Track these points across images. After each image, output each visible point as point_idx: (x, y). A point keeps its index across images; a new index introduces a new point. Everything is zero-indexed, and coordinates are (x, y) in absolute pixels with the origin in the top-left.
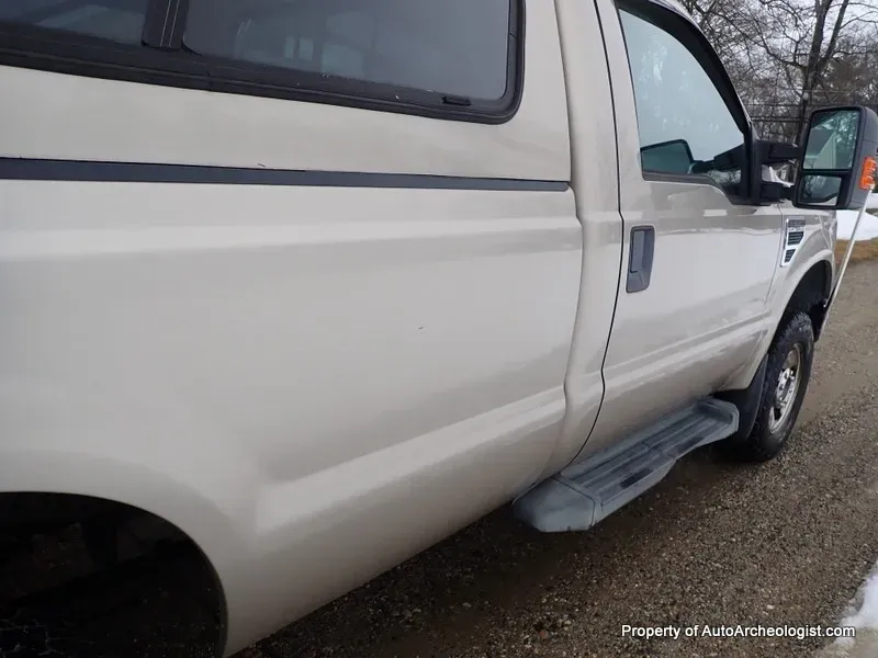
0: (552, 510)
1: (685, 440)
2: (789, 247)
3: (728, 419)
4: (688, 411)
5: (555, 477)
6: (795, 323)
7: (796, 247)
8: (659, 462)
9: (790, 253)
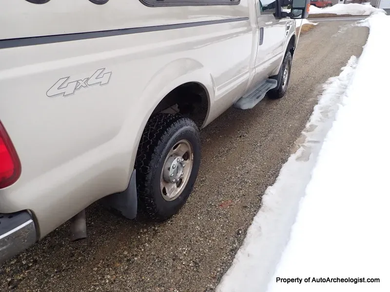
0: (245, 103)
1: (266, 89)
2: (287, 31)
3: (275, 83)
4: (264, 82)
5: (242, 97)
6: (287, 55)
7: (288, 31)
8: (263, 93)
9: (287, 32)
